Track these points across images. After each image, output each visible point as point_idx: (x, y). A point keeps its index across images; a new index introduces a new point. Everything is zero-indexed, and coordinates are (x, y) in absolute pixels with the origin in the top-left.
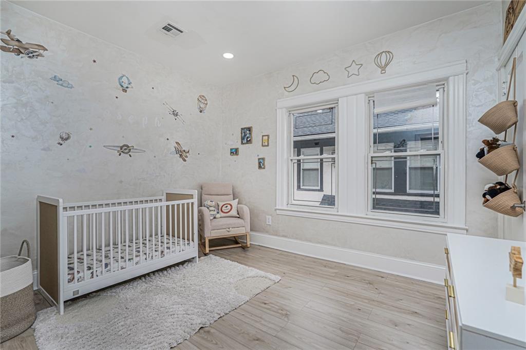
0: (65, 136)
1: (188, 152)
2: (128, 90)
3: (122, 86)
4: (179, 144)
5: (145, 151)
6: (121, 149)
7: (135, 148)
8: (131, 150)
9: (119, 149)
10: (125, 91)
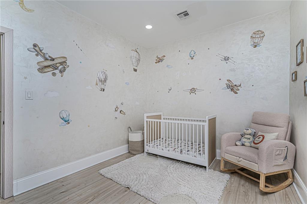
0: (170, 89)
1: (240, 85)
2: (194, 57)
3: (191, 57)
4: (231, 81)
5: (204, 90)
6: (191, 91)
7: (198, 89)
8: (196, 91)
9: (190, 91)
10: (192, 59)
